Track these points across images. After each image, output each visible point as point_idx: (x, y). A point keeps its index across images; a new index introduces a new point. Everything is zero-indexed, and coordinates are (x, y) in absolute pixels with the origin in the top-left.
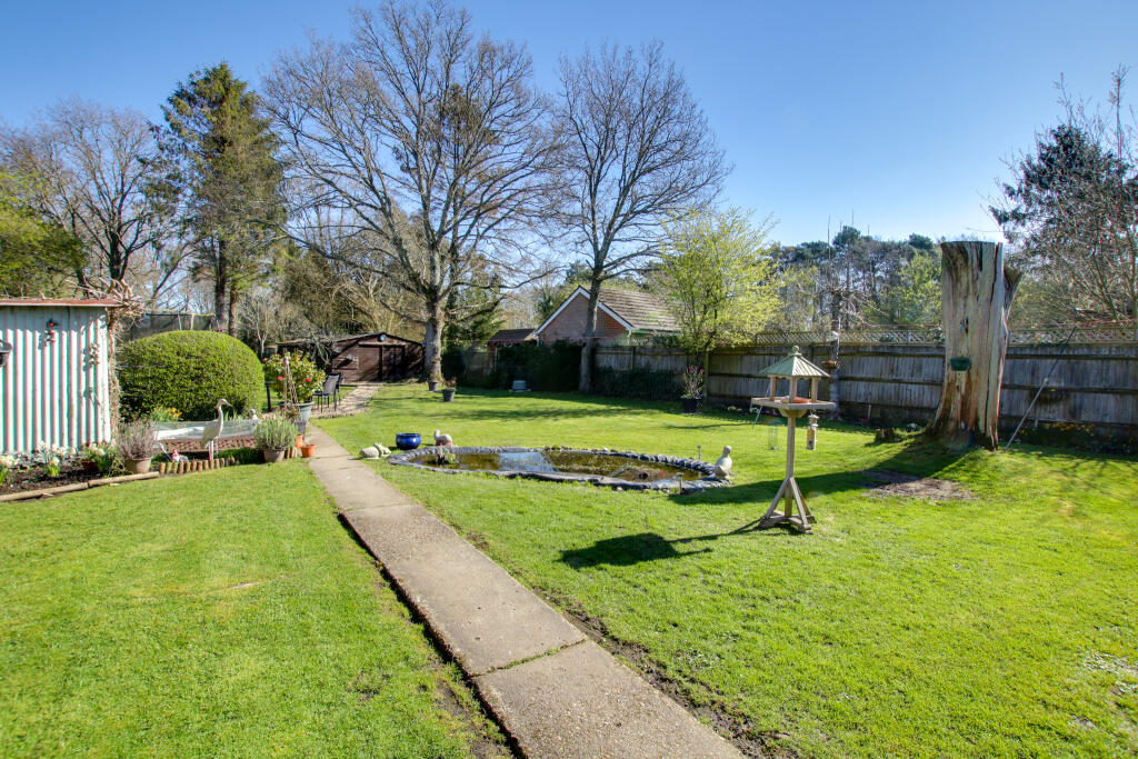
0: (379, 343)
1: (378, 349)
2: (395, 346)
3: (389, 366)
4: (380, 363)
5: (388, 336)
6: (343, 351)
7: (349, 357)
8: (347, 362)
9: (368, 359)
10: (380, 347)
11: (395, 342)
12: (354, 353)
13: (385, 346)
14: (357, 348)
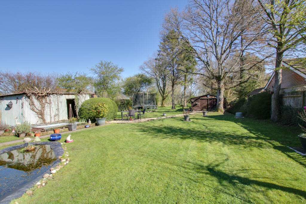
0: (207, 98)
1: (207, 100)
2: (213, 99)
3: (211, 105)
4: (208, 105)
5: (210, 95)
6: (195, 101)
7: (197, 103)
8: (196, 105)
9: (204, 103)
10: (207, 99)
11: (213, 97)
12: (198, 102)
13: (209, 99)
14: (199, 100)
